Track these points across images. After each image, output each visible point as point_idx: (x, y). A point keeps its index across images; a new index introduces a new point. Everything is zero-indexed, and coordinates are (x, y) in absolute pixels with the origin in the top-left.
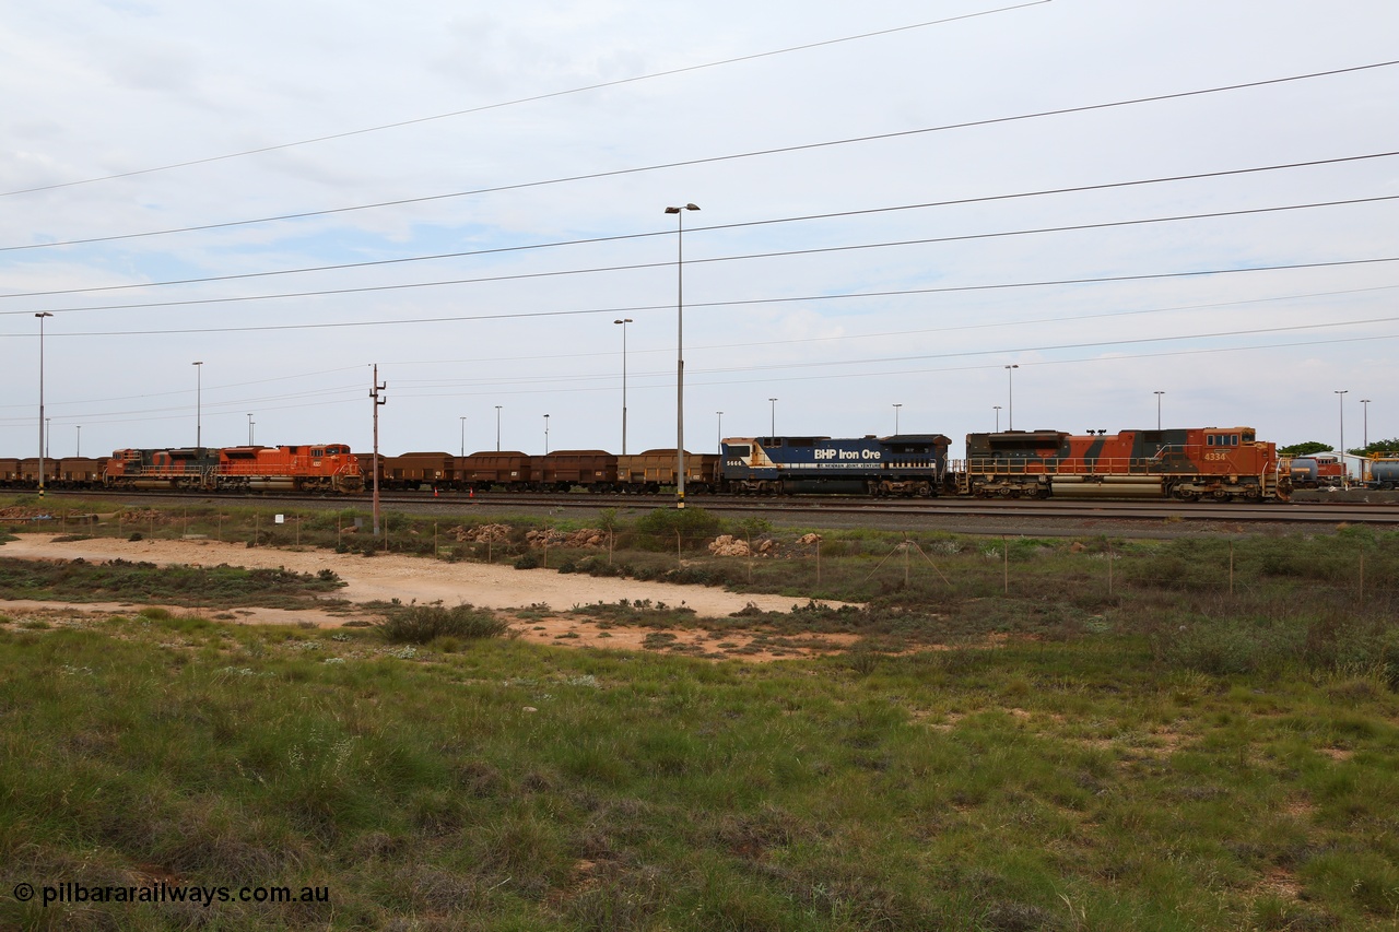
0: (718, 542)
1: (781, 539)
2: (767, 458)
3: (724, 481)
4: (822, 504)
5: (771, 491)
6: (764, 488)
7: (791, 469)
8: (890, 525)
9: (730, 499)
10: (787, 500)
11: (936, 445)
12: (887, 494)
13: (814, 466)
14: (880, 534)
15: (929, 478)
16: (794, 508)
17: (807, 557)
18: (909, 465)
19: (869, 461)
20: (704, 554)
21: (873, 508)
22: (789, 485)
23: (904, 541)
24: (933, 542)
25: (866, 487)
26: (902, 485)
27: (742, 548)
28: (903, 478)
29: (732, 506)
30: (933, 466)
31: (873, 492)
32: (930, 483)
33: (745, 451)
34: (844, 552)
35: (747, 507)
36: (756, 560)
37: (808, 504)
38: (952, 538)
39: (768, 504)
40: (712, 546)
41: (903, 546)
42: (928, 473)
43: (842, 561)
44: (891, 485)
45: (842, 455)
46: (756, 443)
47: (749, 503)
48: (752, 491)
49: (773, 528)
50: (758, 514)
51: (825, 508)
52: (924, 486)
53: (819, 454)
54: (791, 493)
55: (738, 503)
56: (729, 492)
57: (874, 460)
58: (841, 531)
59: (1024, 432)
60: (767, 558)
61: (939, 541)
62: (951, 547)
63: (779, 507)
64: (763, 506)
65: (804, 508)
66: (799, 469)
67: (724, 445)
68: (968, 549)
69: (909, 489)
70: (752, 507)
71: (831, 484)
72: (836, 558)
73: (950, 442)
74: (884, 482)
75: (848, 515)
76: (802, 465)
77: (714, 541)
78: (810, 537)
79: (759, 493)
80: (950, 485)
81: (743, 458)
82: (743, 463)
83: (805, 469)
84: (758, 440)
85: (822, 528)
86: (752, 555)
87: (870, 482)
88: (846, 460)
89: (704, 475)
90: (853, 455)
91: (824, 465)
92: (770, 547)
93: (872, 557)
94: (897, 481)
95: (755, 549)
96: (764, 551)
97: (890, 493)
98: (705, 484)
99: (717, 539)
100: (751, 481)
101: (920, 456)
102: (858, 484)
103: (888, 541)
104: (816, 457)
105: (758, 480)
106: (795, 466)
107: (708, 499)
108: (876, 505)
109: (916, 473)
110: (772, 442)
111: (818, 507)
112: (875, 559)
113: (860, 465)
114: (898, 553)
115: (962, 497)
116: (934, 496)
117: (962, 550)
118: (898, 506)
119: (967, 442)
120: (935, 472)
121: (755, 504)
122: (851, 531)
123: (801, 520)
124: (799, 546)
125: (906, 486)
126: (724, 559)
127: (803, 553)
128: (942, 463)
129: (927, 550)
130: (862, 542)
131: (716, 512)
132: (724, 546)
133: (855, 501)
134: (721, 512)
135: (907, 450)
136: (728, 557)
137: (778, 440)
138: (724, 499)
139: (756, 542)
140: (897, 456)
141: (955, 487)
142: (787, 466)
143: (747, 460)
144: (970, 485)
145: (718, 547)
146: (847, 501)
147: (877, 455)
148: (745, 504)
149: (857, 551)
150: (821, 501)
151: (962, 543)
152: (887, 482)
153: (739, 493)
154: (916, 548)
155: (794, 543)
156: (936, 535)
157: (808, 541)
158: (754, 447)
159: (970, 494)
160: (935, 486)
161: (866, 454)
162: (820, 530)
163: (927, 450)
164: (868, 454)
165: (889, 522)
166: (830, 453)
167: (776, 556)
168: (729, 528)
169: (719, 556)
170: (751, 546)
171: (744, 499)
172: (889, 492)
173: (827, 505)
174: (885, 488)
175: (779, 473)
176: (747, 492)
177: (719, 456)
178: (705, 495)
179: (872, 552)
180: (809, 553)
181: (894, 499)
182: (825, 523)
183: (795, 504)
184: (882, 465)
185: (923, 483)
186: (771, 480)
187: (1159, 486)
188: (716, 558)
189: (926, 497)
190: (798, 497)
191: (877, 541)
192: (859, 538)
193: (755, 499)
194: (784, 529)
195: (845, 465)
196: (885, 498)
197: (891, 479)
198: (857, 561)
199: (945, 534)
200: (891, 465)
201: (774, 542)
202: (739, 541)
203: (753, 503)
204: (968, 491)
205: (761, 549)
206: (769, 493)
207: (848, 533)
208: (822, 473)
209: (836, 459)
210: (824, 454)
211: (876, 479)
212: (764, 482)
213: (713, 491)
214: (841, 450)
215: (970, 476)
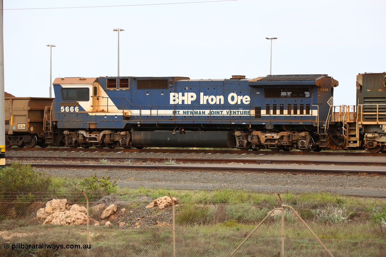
0: (48, 207)
1: (128, 203)
2: (111, 103)
3: (57, 131)
4: (178, 160)
5: (116, 143)
6: (107, 140)
7: (141, 117)
8: (262, 186)
9: (65, 154)
10: (135, 154)
11: (319, 87)
12: (258, 148)
13: (169, 112)
14: (250, 197)
15: (310, 129)
16: (144, 164)
17: (161, 225)
18: (285, 112)
19: (236, 107)
20: (31, 223)
21: (241, 165)
22: (138, 136)
23: (279, 206)
24: (315, 207)
26: (276, 136)
27: (79, 215)
29: (68, 163)
30: (315, 113)
32: (311, 134)
34: (205, 220)
35: (86, 163)
36: (97, 229)
37: (161, 160)
38: (339, 202)
39: (112, 159)
40: (40, 213)
41: (277, 212)
42: (308, 122)
43: (203, 230)
44: (263, 137)
45: (204, 99)
47: (88, 159)
48: (92, 144)
49: (118, 189)
50: (100, 173)
51: (182, 165)
52: (304, 138)
54: (140, 146)
55: (74, 159)
56: (62, 144)
58: (202, 193)
60: (111, 227)
61: (323, 206)
62: (338, 214)
64: (105, 162)
65: (157, 164)
66: (150, 117)
67: (57, 87)
68: (359, 216)
69: (285, 142)
70: (92, 163)
71: (190, 136)
72: (196, 227)
73: (336, 84)
74: (255, 133)
75: (209, 174)
77: (44, 206)
78: (163, 201)
80: (336, 137)
83: (158, 117)
85: (180, 189)
86: (91, 223)
87: (237, 133)
88: (208, 106)
89: (31, 123)
90: (218, 99)
91: (181, 112)
92: (114, 213)
93: (240, 225)
94: (271, 131)
95: (96, 217)
96: (107, 218)
97: (262, 146)
98: (32, 135)
99: (48, 204)
100: (90, 131)
101: (298, 101)
103: (260, 205)
105: (100, 130)
106: (146, 112)
107: (36, 153)
108: (244, 162)
109: (294, 122)
110: (118, 83)
111: (173, 164)
112: (245, 228)
113: (225, 112)
114: (272, 220)
115: (352, 152)
116: (317, 150)
117: (352, 217)
118: (272, 162)
119: (358, 84)
120: (317, 121)
121: (96, 159)
122: (213, 194)
123: (153, 180)
124: (149, 212)
125: (282, 137)
126: (57, 229)
127: (155, 220)
128: (326, 110)
129: (308, 216)
130: (228, 207)
131: (46, 171)
132: (57, 213)
133: (219, 156)
134: (53, 170)
135: (283, 94)
136: (62, 226)
137: (124, 81)
138: (57, 154)
139: (97, 208)
140: (270, 101)
141: (342, 140)
142: (136, 112)
145: (49, 214)
146: (209, 156)
147: (246, 99)
148: (83, 159)
149: (222, 219)
150: (177, 156)
151: (351, 209)
152: (259, 133)
153: (75, 146)
154: (294, 214)
155: (144, 208)
156: (318, 198)
157: (162, 206)
158: (95, 89)
159: (361, 148)
161: (233, 99)
162: (176, 192)
163: (307, 94)
164: (235, 98)
165: (259, 182)
167: (122, 224)
168: (63, 190)
169: (50, 226)
170: (91, 212)
171: (82, 154)
172: (260, 146)
173: (185, 161)
174: (255, 140)
175: (126, 122)
176: (86, 145)
178: (32, 149)
179: (239, 220)
180: (162, 220)
181: (267, 153)
182: (182, 184)
183: (145, 160)
184: (253, 112)
185: (303, 134)
188: (46, 227)
189: (306, 152)
190: (149, 151)
191: (246, 206)
192: (224, 202)
193: (96, 154)
194: (131, 191)
195: (207, 112)
196: (256, 152)
197: (262, 128)
198: (221, 229)
199: (329, 197)
200: (263, 112)
201: (119, 207)
202: (75, 206)
203: (93, 159)
204: (358, 145)
205: (105, 214)
206: (112, 146)
207: (210, 196)
208: (179, 122)
209: (196, 104)
210: (181, 98)
212: (107, 132)
214: (202, 94)
215: (361, 126)
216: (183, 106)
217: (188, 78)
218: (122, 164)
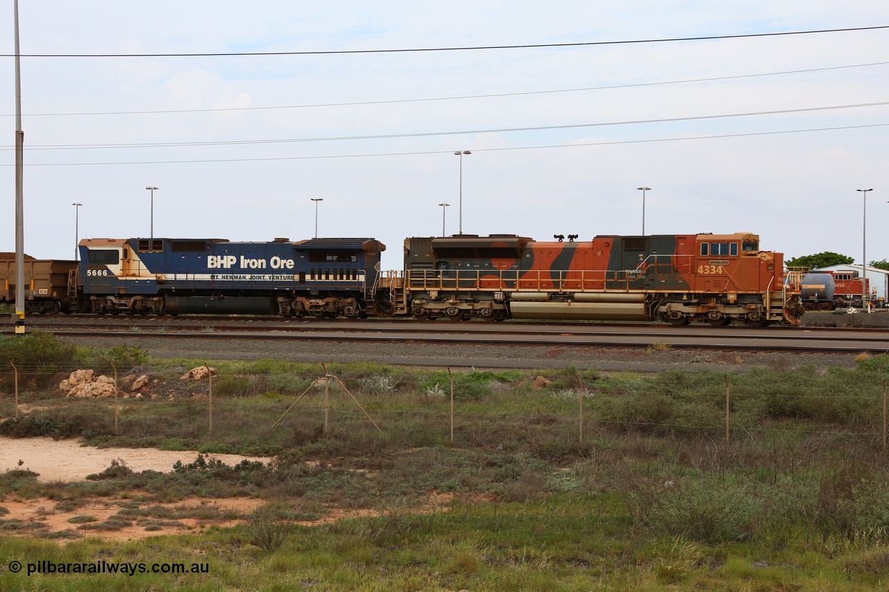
0: (72, 379)
1: (160, 374)
2: (143, 266)
3: (83, 297)
4: (216, 328)
5: (148, 310)
6: (138, 305)
7: (176, 282)
8: (305, 355)
9: (91, 321)
10: (169, 322)
11: (366, 251)
12: (302, 315)
13: (207, 277)
14: (292, 366)
15: (357, 294)
16: (179, 332)
17: (196, 397)
18: (331, 277)
19: (279, 271)
20: (53, 396)
21: (284, 333)
22: (173, 302)
23: (324, 376)
24: (361, 376)
25: (275, 306)
26: (321, 302)
27: (107, 387)
28: (323, 294)
29: (95, 331)
30: (362, 278)
31: (284, 312)
32: (358, 301)
33: (112, 257)
34: (245, 391)
35: (115, 331)
36: (126, 402)
37: (197, 328)
38: (385, 371)
39: (144, 327)
40: (64, 384)
41: (321, 382)
42: (355, 288)
43: (242, 401)
44: (308, 303)
45: (244, 263)
46: (127, 247)
47: (117, 327)
48: (121, 311)
49: (150, 359)
50: (129, 341)
51: (220, 333)
52: (351, 304)
53: (213, 261)
54: (175, 313)
55: (102, 326)
56: (89, 310)
57: (286, 270)
58: (242, 363)
59: (476, 236)
60: (141, 400)
61: (369, 375)
62: (384, 382)
63: (159, 331)
64: (136, 330)
65: (194, 332)
66: (186, 282)
67: (83, 248)
68: (405, 385)
69: (331, 308)
70: (121, 331)
71: (229, 301)
72: (235, 399)
73: (383, 248)
74: (299, 299)
75: (250, 342)
76: (191, 277)
77: (68, 377)
78: (200, 371)
79: (132, 313)
80: (383, 303)
81: (110, 266)
82: (109, 272)
83: (194, 282)
84: (129, 242)
85: (218, 358)
86: (120, 395)
87: (280, 299)
88: (248, 270)
89: (54, 288)
90: (259, 263)
91: (220, 277)
92: (145, 384)
93: (282, 397)
94: (315, 297)
95: (125, 388)
96: (138, 390)
97: (306, 313)
98: (55, 301)
99: (72, 376)
100: (120, 296)
101: (345, 265)
102: (264, 302)
103: (303, 375)
104: (210, 266)
105: (130, 296)
106: (181, 277)
107: (59, 321)
108: (287, 329)
109: (340, 288)
110: (150, 245)
111: (211, 332)
112: (287, 399)
113: (267, 277)
114: (316, 391)
115: (399, 319)
116: (363, 317)
117: (398, 386)
118: (317, 330)
119: (405, 249)
120: (364, 287)
121: (126, 327)
122: (253, 363)
123: (188, 349)
124: (185, 383)
125: (327, 304)
126: (81, 402)
127: (191, 391)
128: (373, 274)
129: (353, 386)
130: (270, 377)
131: (71, 339)
132: (82, 384)
133: (260, 324)
134: (78, 338)
135: (329, 258)
136: (87, 398)
137: (158, 243)
138: (82, 321)
139: (126, 379)
140: (315, 265)
141: (390, 306)
142: (170, 277)
143: (116, 269)
144: (409, 303)
145: (73, 386)
146: (250, 323)
147: (290, 264)
148: (111, 327)
149: (263, 389)
150: (215, 323)
151: (397, 378)
152: (303, 299)
153: (103, 312)
154: (339, 384)
155: (179, 380)
156: (365, 367)
157: (198, 377)
158: (125, 252)
159: (408, 314)
160: (363, 304)
161: (275, 262)
162: (214, 362)
163: (354, 258)
164: (278, 262)
165: (303, 351)
166: (229, 261)
167: (154, 396)
168: (89, 360)
169: (74, 398)
170: (119, 384)
171: (110, 321)
172: (304, 312)
173: (224, 329)
174: (299, 307)
175: (159, 287)
176: (115, 312)
177: (75, 263)
178: (55, 315)
179: (282, 391)
180: (198, 392)
181: (311, 321)
182: (220, 353)
183: (180, 328)
184: (297, 277)
185: (349, 300)
186: (148, 296)
187: (641, 306)
188: (70, 400)
189: (352, 319)
190: (184, 318)
191: (289, 376)
192: (265, 372)
193: (126, 321)
194: (164, 361)
195: (248, 277)
196: (300, 319)
197: (307, 295)
198: (262, 401)
199: (375, 366)
200: (308, 277)
201: (151, 378)
202: (102, 377)
203: (122, 327)
204: (405, 311)
205: (135, 386)
206: (144, 312)
207: (248, 365)
208: (217, 287)
209: (236, 268)
210: (220, 262)
211: (288, 295)
212: (138, 298)
213: (66, 310)
214: (242, 257)
215: (408, 292)
216: (222, 270)
217: (228, 241)
218: (154, 332)
